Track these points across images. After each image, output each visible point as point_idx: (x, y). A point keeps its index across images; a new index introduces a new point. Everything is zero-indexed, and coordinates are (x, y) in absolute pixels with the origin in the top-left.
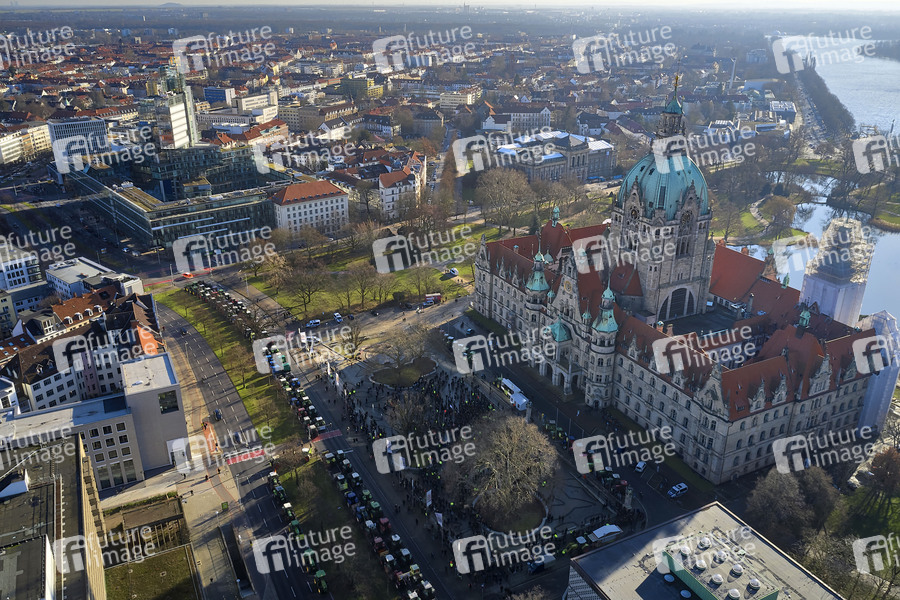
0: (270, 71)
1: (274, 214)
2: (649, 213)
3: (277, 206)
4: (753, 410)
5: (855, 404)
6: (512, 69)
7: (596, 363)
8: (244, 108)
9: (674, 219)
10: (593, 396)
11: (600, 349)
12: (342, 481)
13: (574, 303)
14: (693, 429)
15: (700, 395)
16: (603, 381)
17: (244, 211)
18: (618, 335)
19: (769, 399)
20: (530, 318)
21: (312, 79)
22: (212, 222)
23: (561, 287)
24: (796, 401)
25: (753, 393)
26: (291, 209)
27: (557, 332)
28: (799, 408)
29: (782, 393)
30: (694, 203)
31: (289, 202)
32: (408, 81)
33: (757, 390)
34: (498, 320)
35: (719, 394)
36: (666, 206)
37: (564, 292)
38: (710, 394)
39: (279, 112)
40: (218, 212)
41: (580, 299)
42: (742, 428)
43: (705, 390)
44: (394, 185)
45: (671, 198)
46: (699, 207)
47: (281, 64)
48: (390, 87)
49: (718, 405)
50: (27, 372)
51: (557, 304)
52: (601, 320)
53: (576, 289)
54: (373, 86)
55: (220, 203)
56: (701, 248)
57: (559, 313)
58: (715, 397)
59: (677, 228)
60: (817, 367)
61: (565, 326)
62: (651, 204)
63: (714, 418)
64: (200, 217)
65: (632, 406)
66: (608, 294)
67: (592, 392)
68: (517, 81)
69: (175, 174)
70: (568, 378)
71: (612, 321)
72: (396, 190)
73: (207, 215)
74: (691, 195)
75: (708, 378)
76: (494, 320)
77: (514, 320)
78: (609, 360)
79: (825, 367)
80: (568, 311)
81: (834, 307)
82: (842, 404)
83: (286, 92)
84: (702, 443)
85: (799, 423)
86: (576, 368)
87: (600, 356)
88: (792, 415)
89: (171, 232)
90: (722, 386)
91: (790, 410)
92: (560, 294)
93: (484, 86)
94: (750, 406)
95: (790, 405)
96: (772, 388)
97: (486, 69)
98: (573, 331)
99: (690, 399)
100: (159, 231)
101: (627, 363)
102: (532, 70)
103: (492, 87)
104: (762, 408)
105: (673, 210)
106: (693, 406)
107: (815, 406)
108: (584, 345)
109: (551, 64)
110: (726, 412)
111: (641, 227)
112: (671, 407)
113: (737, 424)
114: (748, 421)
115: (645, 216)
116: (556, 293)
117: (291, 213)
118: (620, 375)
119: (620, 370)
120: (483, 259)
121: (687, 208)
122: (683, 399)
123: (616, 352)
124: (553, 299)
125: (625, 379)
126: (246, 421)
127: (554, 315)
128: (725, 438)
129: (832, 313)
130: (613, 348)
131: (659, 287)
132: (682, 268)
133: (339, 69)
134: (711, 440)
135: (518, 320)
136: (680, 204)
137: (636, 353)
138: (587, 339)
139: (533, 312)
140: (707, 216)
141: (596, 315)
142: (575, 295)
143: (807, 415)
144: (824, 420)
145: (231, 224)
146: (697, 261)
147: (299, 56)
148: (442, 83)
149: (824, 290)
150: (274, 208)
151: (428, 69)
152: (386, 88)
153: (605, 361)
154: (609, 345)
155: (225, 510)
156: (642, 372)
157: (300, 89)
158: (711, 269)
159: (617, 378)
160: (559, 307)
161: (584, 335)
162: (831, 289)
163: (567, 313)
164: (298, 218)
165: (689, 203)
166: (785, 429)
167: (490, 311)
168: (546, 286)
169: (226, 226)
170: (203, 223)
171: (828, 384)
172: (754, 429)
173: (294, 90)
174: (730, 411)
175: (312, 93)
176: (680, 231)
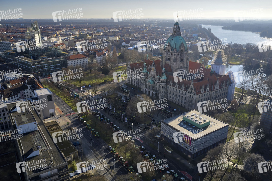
0: (56, 33)
1: (67, 63)
2: (172, 50)
3: (68, 61)
4: (201, 92)
5: (226, 94)
6: (128, 32)
7: (162, 88)
8: (51, 41)
9: (179, 51)
10: (161, 97)
11: (163, 84)
12: (99, 117)
13: (155, 74)
14: (187, 99)
15: (189, 90)
16: (164, 92)
17: (58, 62)
18: (167, 80)
19: (205, 90)
20: (143, 81)
21: (70, 35)
22: (49, 65)
23: (151, 70)
24: (211, 91)
25: (201, 88)
26: (72, 62)
27: (151, 82)
28: (212, 93)
29: (208, 88)
30: (183, 47)
31: (71, 60)
32: (99, 35)
33: (202, 87)
34: (134, 84)
35: (193, 88)
36: (177, 47)
37: (152, 71)
38: (191, 89)
39: (62, 42)
40: (51, 62)
41: (156, 72)
42: (199, 97)
43: (190, 88)
44: (100, 56)
45: (178, 46)
46: (185, 48)
47: (59, 32)
48: (93, 37)
49: (193, 91)
50: (6, 95)
51: (150, 75)
52: (162, 76)
53: (155, 70)
54: (88, 36)
55: (51, 60)
56: (186, 59)
57: (151, 77)
58: (192, 89)
59: (179, 54)
60: (216, 82)
61: (153, 81)
62: (173, 48)
63: (192, 95)
64: (46, 63)
65: (171, 98)
66: (164, 69)
67: (161, 96)
68: (130, 35)
69: (36, 54)
70: (154, 93)
71: (165, 76)
72: (101, 57)
73: (48, 63)
74: (183, 45)
75: (190, 85)
76: (133, 85)
77: (138, 83)
78: (165, 87)
79: (218, 82)
80: (153, 76)
81: (219, 71)
82: (223, 93)
83: (63, 38)
84: (190, 102)
85: (213, 97)
86: (156, 91)
87: (162, 86)
88: (211, 95)
89: (38, 67)
90: (194, 86)
91: (210, 93)
92: (151, 72)
93: (121, 36)
94: (201, 91)
95: (210, 92)
96: (206, 87)
97: (121, 32)
98: (155, 81)
99: (186, 92)
100: (34, 67)
101: (169, 87)
102: (134, 32)
103: (123, 36)
104: (204, 92)
105: (178, 49)
106: (187, 94)
107: (216, 92)
108: (158, 84)
109: (139, 31)
110: (195, 92)
111: (171, 54)
112: (181, 96)
113: (198, 96)
114: (201, 95)
115: (171, 51)
116: (150, 72)
117: (72, 63)
118: (168, 91)
119: (168, 89)
120: (129, 68)
121: (182, 48)
122: (184, 92)
123: (167, 85)
124: (149, 74)
125: (169, 91)
126: (68, 107)
127: (150, 78)
128: (195, 99)
129: (219, 73)
130: (166, 83)
131: (176, 69)
132: (181, 64)
133: (77, 33)
134: (192, 101)
135: (139, 83)
136: (180, 47)
137: (172, 84)
138: (159, 83)
139: (144, 79)
140: (187, 51)
141: (161, 75)
142: (155, 72)
143: (214, 95)
144: (219, 97)
145: (55, 66)
146: (185, 63)
147: (64, 30)
148: (108, 35)
149: (216, 67)
150: (67, 62)
151: (104, 32)
152: (92, 37)
153: (164, 87)
154: (165, 83)
155: (68, 124)
156: (174, 88)
157: (67, 37)
158: (189, 65)
159: (167, 92)
160: (151, 76)
161: (158, 81)
162: (218, 67)
163: (153, 77)
164: (74, 64)
165: (182, 47)
166: (210, 98)
167: (131, 82)
168: (147, 71)
169: (53, 66)
170: (47, 65)
171: (219, 87)
172: (202, 98)
173: (65, 38)
174: (196, 92)
175: (71, 38)
176: (180, 54)
